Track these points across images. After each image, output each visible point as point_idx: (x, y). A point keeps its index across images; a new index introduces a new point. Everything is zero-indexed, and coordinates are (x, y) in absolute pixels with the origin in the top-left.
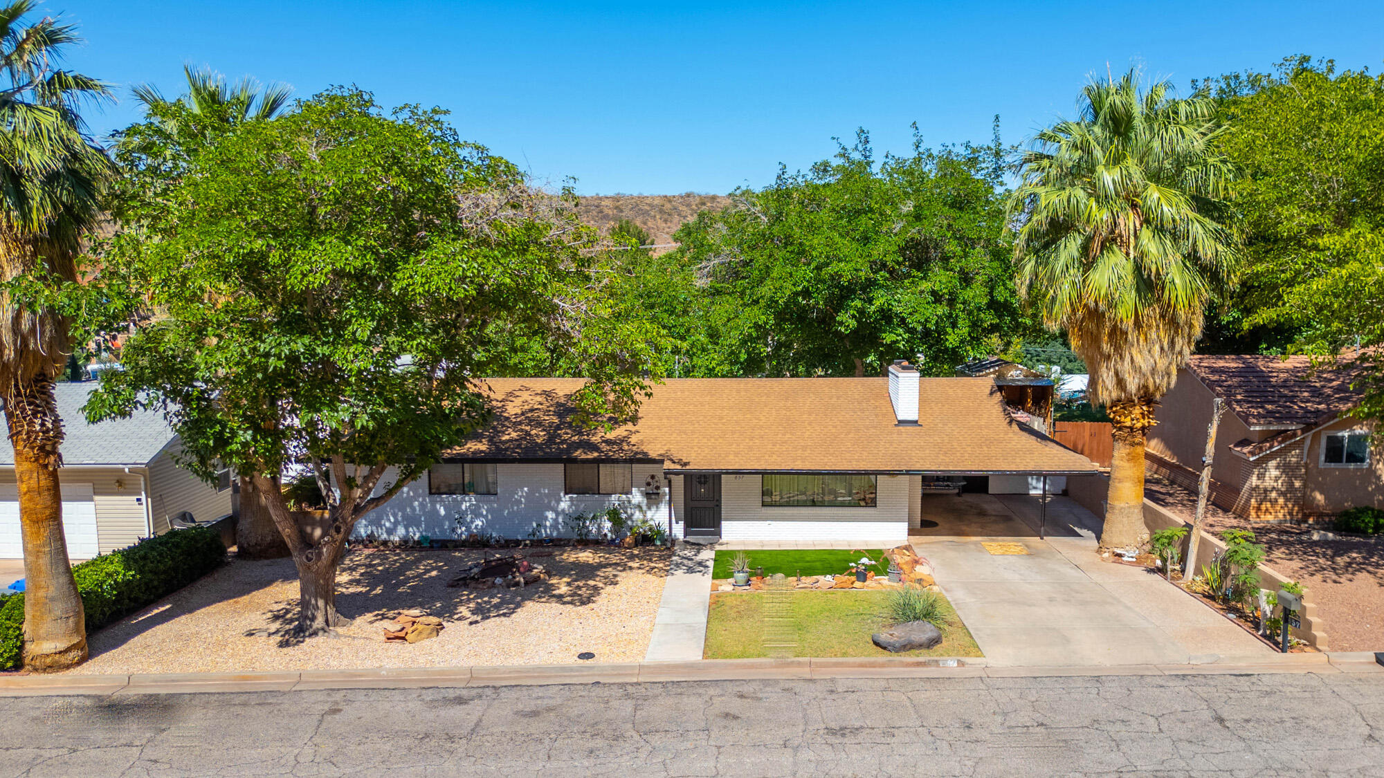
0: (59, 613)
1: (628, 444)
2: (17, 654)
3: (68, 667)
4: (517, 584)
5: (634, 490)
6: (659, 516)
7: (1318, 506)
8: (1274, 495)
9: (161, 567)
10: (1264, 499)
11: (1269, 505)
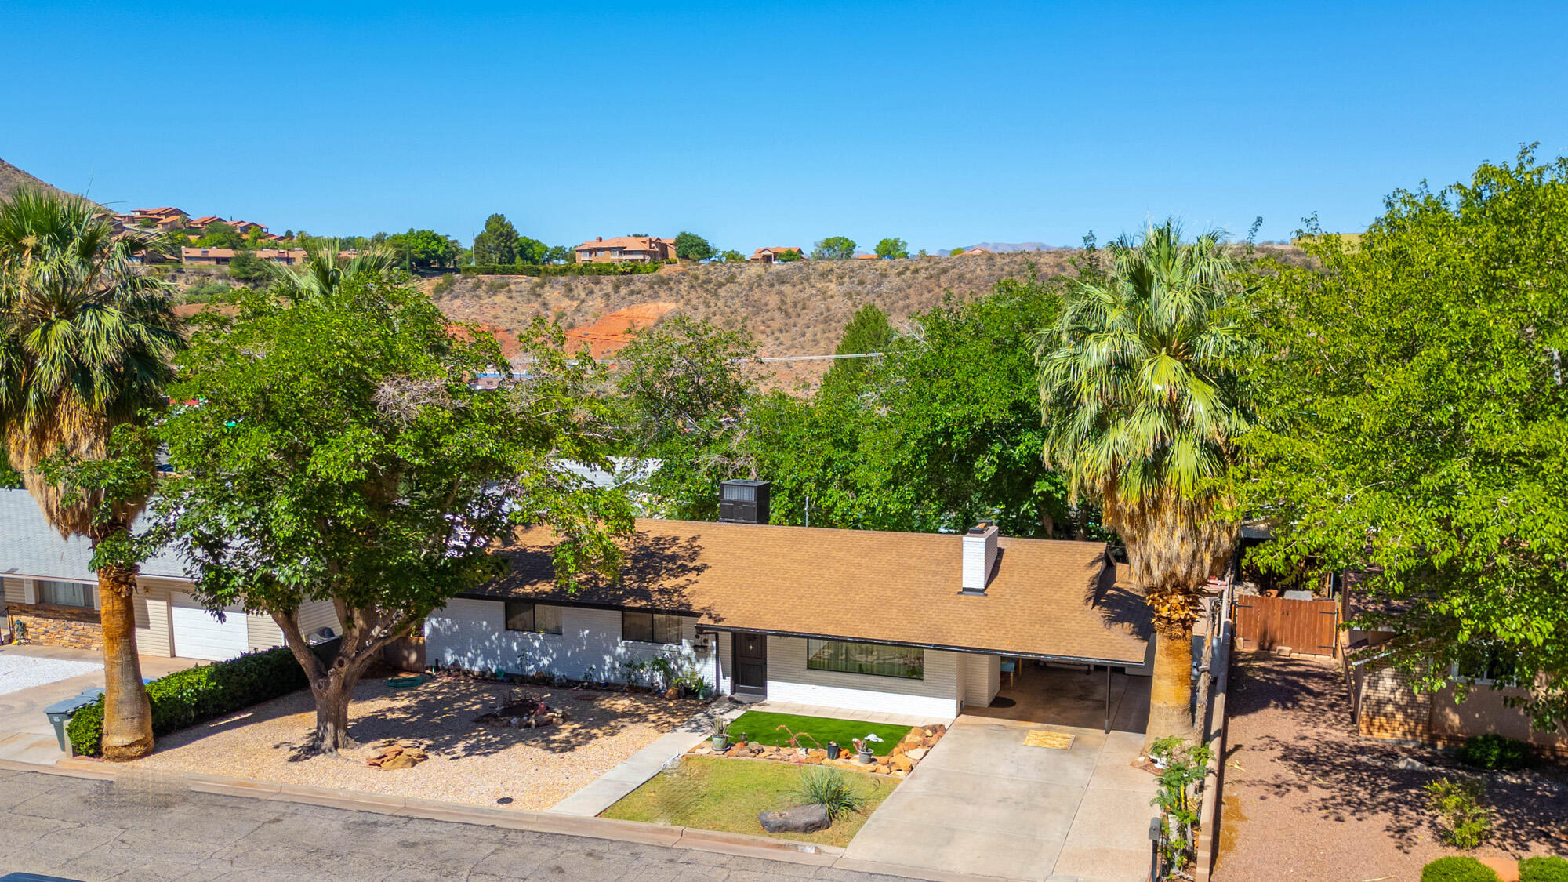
0: (126, 714)
1: (681, 595)
2: (96, 744)
3: (132, 758)
4: (529, 726)
5: (684, 641)
6: (708, 671)
7: (1451, 727)
8: (1390, 708)
9: (246, 679)
10: (1378, 713)
11: (1383, 720)
